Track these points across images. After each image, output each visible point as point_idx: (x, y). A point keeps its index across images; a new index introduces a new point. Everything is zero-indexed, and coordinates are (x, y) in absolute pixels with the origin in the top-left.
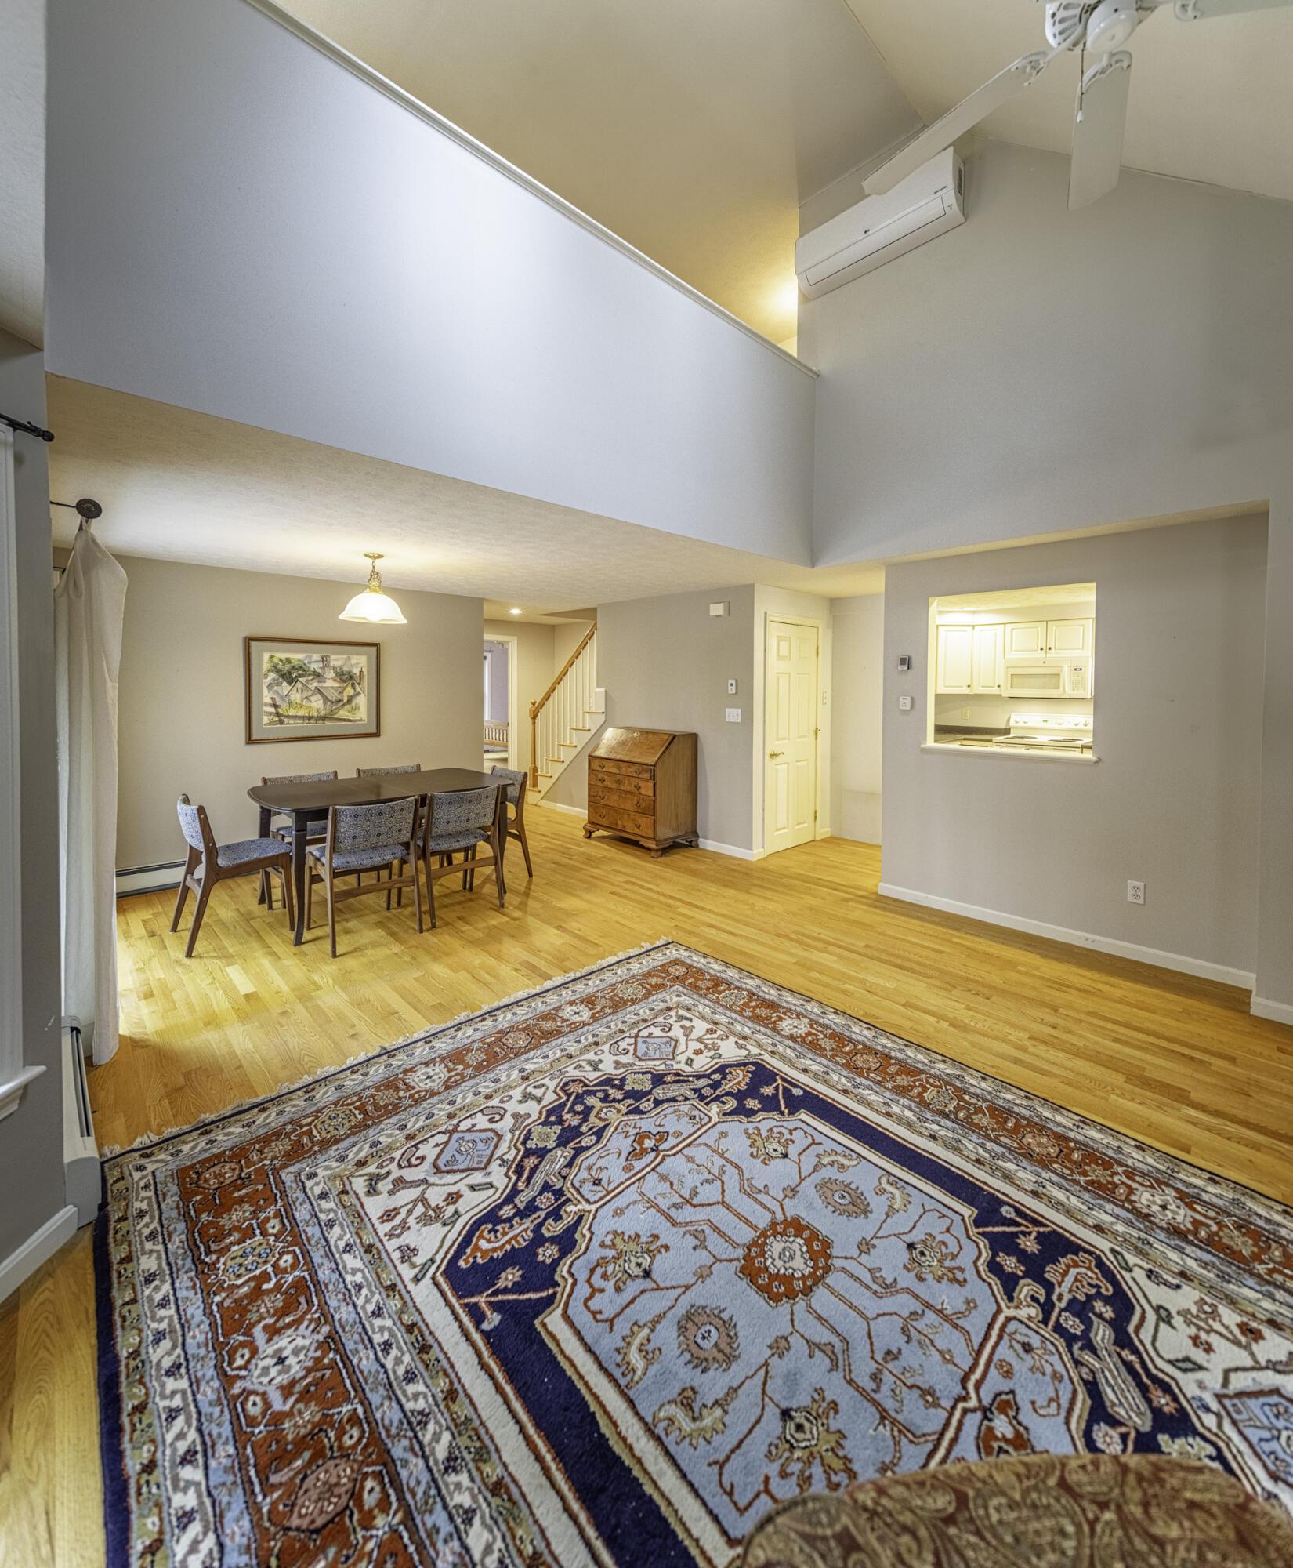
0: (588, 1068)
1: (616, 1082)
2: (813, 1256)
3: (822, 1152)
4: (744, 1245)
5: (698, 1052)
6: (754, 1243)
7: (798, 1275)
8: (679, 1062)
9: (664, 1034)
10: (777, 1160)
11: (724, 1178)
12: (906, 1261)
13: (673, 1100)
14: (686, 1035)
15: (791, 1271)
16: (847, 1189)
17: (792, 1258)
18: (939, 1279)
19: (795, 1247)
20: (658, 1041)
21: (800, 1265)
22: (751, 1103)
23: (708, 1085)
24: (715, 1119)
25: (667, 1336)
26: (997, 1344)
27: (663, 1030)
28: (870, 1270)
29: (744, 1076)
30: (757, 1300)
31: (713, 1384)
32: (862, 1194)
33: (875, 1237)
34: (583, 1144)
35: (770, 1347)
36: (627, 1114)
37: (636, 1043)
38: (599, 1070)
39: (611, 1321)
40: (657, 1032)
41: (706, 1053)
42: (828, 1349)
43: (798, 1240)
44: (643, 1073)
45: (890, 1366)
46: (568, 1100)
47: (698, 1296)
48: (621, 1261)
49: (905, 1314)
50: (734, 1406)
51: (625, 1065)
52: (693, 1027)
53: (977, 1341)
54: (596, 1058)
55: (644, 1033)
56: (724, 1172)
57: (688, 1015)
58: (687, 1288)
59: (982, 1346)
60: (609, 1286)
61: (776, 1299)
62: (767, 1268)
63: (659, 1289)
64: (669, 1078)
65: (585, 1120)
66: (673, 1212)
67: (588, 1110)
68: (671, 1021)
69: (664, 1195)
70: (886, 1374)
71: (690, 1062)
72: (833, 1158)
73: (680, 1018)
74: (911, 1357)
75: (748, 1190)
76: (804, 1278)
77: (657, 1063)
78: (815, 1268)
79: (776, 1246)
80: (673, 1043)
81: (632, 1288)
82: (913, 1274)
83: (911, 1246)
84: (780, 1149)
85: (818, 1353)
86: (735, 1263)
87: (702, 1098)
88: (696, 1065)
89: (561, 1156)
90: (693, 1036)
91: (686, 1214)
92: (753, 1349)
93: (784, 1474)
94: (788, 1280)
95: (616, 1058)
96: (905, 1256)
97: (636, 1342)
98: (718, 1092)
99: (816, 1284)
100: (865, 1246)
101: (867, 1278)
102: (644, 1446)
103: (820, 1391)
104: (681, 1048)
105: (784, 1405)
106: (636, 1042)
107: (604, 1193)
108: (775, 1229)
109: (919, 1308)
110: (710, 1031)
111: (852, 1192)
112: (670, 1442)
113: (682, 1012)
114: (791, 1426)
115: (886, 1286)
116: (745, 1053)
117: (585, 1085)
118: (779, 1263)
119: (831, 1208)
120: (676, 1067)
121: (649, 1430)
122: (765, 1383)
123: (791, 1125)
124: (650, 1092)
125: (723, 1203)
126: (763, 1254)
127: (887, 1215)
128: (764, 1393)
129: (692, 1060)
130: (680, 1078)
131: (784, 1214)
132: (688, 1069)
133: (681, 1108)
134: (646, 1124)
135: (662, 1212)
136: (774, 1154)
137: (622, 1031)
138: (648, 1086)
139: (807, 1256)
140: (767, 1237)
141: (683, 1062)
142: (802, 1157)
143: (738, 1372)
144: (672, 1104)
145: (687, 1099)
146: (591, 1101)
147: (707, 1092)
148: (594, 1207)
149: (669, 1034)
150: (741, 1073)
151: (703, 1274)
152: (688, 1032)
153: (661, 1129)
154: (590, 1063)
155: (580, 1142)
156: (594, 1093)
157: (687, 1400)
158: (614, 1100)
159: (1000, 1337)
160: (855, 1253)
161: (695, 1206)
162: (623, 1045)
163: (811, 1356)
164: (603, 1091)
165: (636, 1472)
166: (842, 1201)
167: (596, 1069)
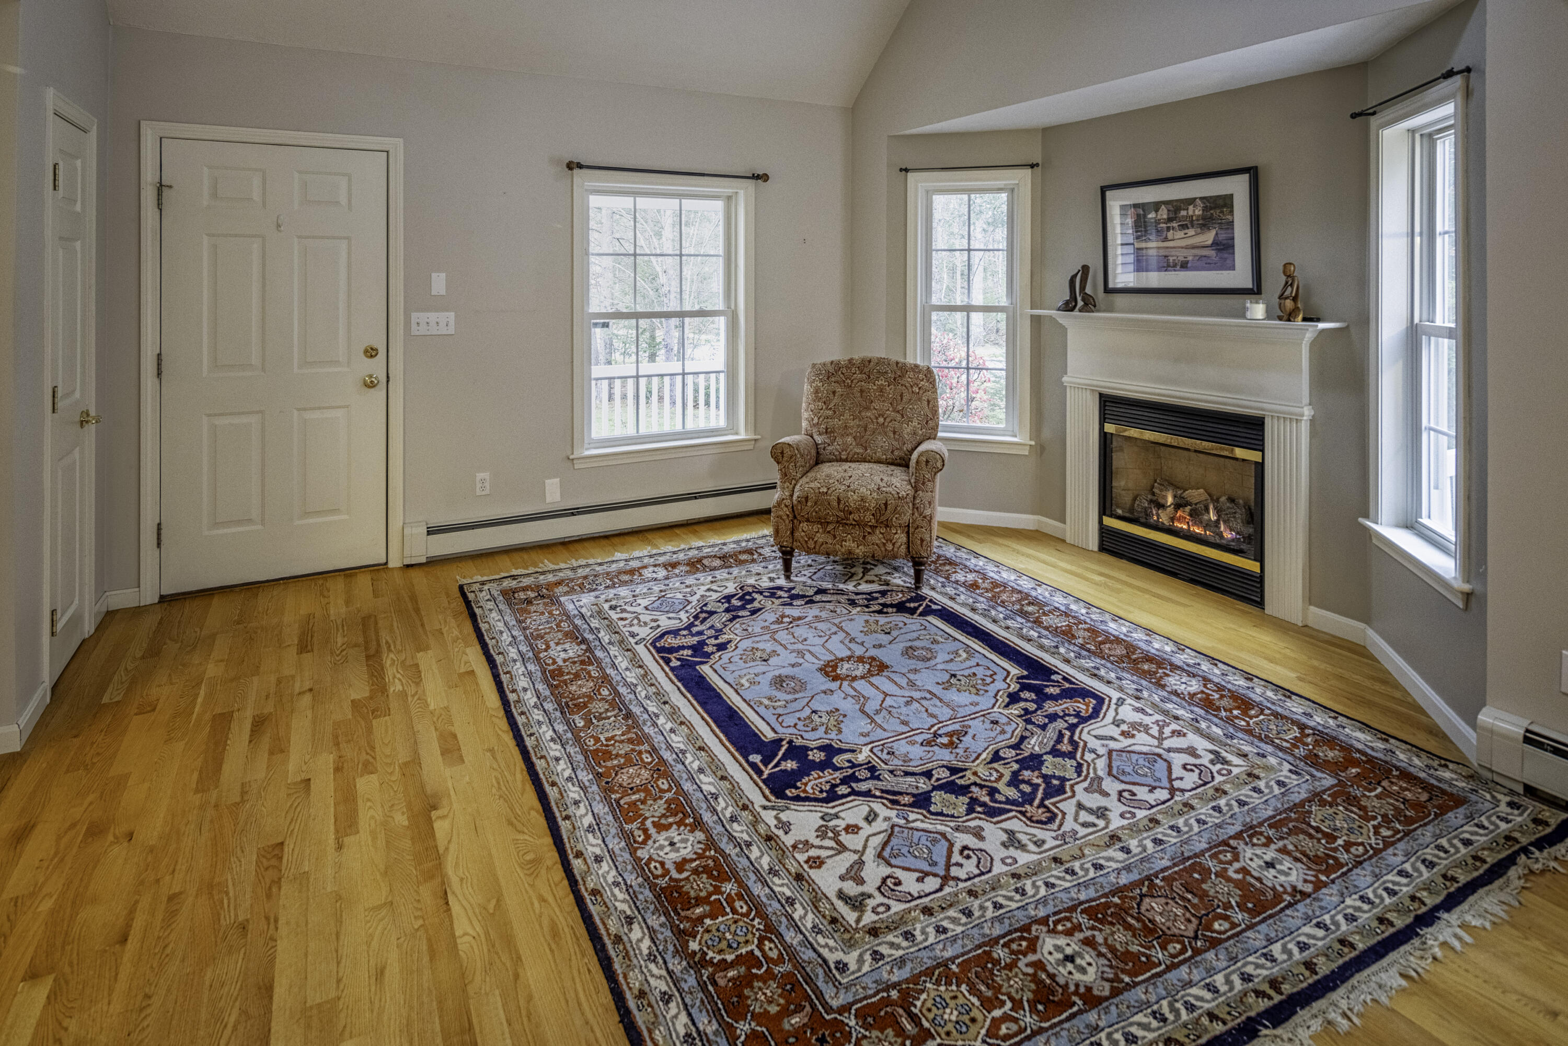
0: (1024, 839)
1: (979, 809)
5: (852, 829)
8: (887, 819)
9: (899, 873)
10: (825, 710)
11: (879, 706)
13: (907, 774)
14: (861, 863)
20: (910, 862)
22: (816, 756)
23: (858, 780)
24: (866, 749)
27: (898, 883)
29: (806, 784)
34: (1014, 752)
36: (966, 770)
37: (948, 866)
38: (1006, 831)
40: (910, 884)
41: (842, 824)
44: (941, 814)
46: (1043, 800)
51: (966, 830)
52: (842, 878)
54: (1012, 852)
55: (932, 883)
57: (840, 905)
64: (907, 799)
65: (1015, 774)
67: (1015, 781)
68: (880, 899)
69: (935, 706)
71: (871, 818)
73: (857, 903)
77: (918, 824)
80: (886, 854)
84: (816, 717)
87: (872, 769)
88: (865, 810)
89: (1034, 745)
90: (851, 858)
95: (981, 845)
98: (850, 771)
104: (876, 841)
106: (948, 868)
107: (987, 716)
110: (816, 863)
113: (851, 916)
116: (784, 816)
117: (1023, 813)
120: (893, 814)
124: (935, 788)
129: (866, 819)
130: (892, 798)
132: (877, 807)
133: (901, 763)
134: (945, 756)
136: (823, 714)
137: (971, 893)
138: (937, 796)
141: (880, 819)
142: (800, 707)
144: (910, 769)
145: (891, 772)
146: (1012, 793)
147: (863, 774)
149: (887, 871)
150: (809, 788)
152: (854, 873)
153: (928, 749)
154: (1022, 847)
155: (1017, 755)
156: (1008, 801)
158: (981, 787)
162: (970, 866)
164: (996, 801)
167: (1011, 833)
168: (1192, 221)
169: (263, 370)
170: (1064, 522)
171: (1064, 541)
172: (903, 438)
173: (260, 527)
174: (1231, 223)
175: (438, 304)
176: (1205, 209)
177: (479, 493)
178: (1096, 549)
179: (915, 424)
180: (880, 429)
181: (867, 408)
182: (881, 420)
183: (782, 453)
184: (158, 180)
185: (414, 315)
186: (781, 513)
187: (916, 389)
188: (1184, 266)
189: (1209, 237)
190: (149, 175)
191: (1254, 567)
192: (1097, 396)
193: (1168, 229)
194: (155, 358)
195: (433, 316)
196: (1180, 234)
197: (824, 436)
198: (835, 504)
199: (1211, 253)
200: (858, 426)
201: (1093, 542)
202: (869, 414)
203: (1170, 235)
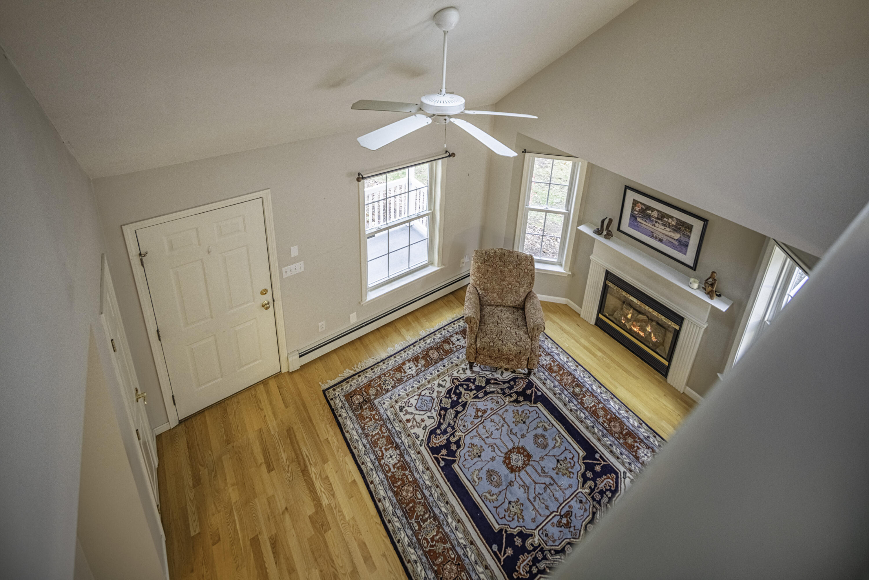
2: (509, 458)
3: (495, 502)
4: (530, 465)
6: (526, 465)
7: (515, 453)
10: (513, 501)
11: (534, 495)
12: (483, 452)
15: (517, 455)
16: (491, 482)
17: (516, 459)
18: (476, 446)
19: (514, 462)
21: (514, 456)
24: (536, 532)
25: (551, 443)
26: (471, 428)
28: (494, 451)
30: (528, 449)
31: (540, 431)
32: (487, 479)
33: (489, 462)
35: (526, 436)
39: (566, 450)
42: (512, 433)
43: (512, 464)
45: (498, 428)
47: (544, 452)
48: (566, 467)
49: (490, 438)
50: (535, 426)
53: (475, 430)
56: (534, 498)
58: (546, 455)
59: (475, 428)
60: (568, 460)
61: (523, 448)
62: (524, 456)
63: (554, 456)
66: (552, 482)
69: (556, 490)
70: (500, 426)
72: (491, 498)
74: (493, 429)
75: (526, 488)
76: (514, 452)
78: (510, 455)
79: (520, 464)
81: (562, 458)
82: (483, 448)
83: (479, 456)
84: (511, 508)
85: (515, 433)
86: (533, 459)
91: (548, 480)
92: (530, 436)
93: (526, 414)
94: (519, 452)
96: (483, 454)
97: (559, 443)
99: (511, 450)
100: (493, 459)
101: (496, 449)
102: (554, 423)
103: (516, 425)
105: (524, 424)
107: (577, 496)
108: (520, 469)
109: (486, 439)
111: (490, 480)
112: (549, 422)
114: (524, 420)
115: (492, 446)
118: (520, 458)
119: (499, 474)
121: (553, 425)
122: (528, 429)
123: (504, 521)
125: (535, 483)
126: (524, 461)
127: (482, 469)
128: (528, 427)
131: (515, 475)
135: (557, 484)
139: (511, 459)
140: (522, 467)
142: (503, 501)
143: (534, 433)
148: (580, 490)
151: (542, 458)
153: (560, 529)
157: (545, 429)
159: (469, 429)
160: (497, 458)
161: (545, 483)
163: (516, 433)
165: (555, 419)
166: (495, 477)
168: (669, 225)
169: (212, 318)
170: (581, 307)
171: (579, 315)
172: (520, 294)
173: (221, 379)
174: (689, 237)
175: (296, 260)
176: (677, 223)
177: (320, 330)
178: (594, 324)
179: (525, 287)
180: (509, 291)
181: (504, 280)
182: (510, 286)
183: (470, 321)
184: (139, 252)
185: (284, 269)
186: (471, 351)
187: (526, 271)
188: (661, 241)
189: (677, 236)
190: (133, 251)
191: (666, 363)
192: (605, 271)
193: (656, 222)
194: (156, 333)
195: (293, 266)
196: (663, 227)
197: (483, 291)
198: (497, 352)
199: (676, 243)
200: (499, 289)
201: (593, 322)
202: (504, 283)
203: (657, 225)
